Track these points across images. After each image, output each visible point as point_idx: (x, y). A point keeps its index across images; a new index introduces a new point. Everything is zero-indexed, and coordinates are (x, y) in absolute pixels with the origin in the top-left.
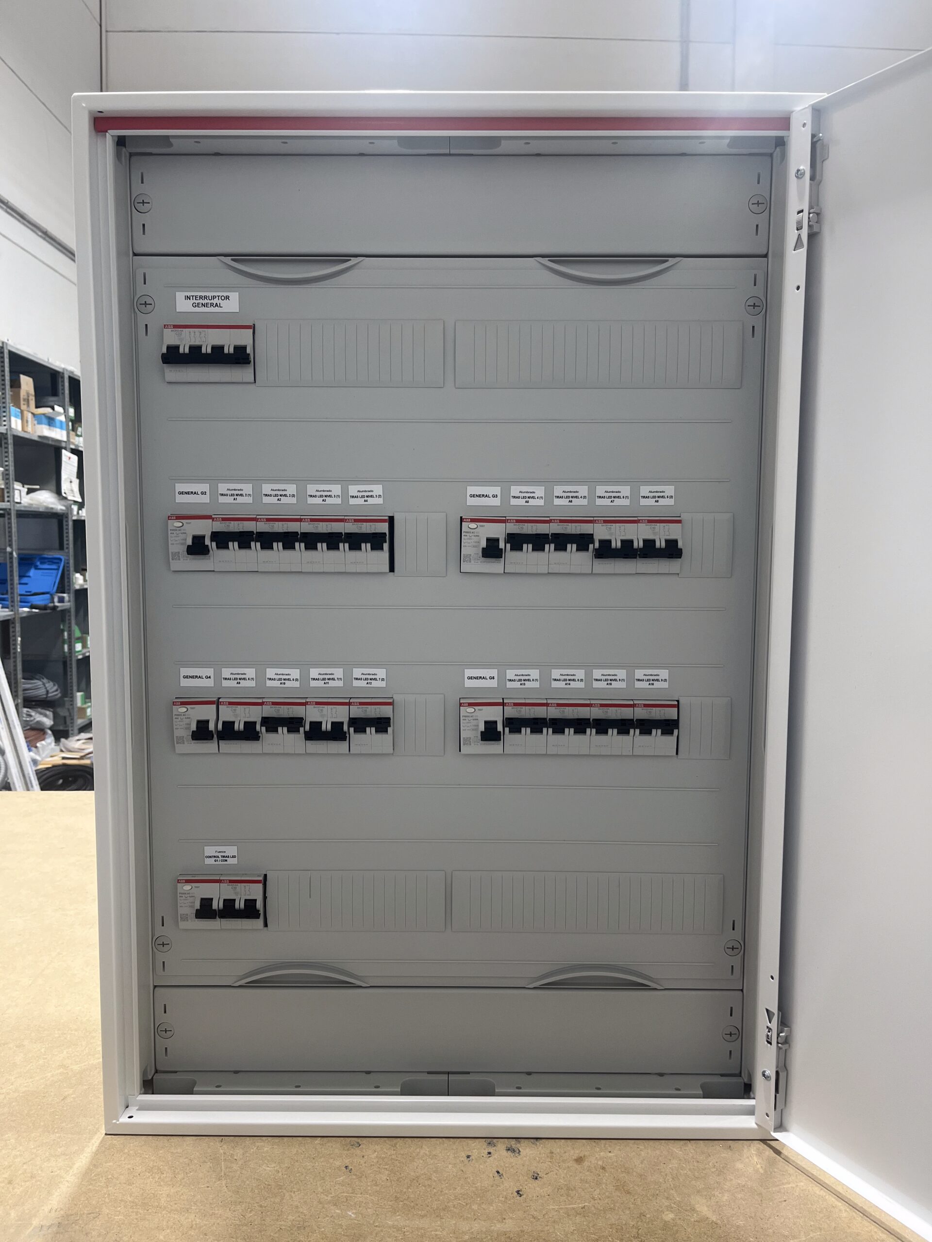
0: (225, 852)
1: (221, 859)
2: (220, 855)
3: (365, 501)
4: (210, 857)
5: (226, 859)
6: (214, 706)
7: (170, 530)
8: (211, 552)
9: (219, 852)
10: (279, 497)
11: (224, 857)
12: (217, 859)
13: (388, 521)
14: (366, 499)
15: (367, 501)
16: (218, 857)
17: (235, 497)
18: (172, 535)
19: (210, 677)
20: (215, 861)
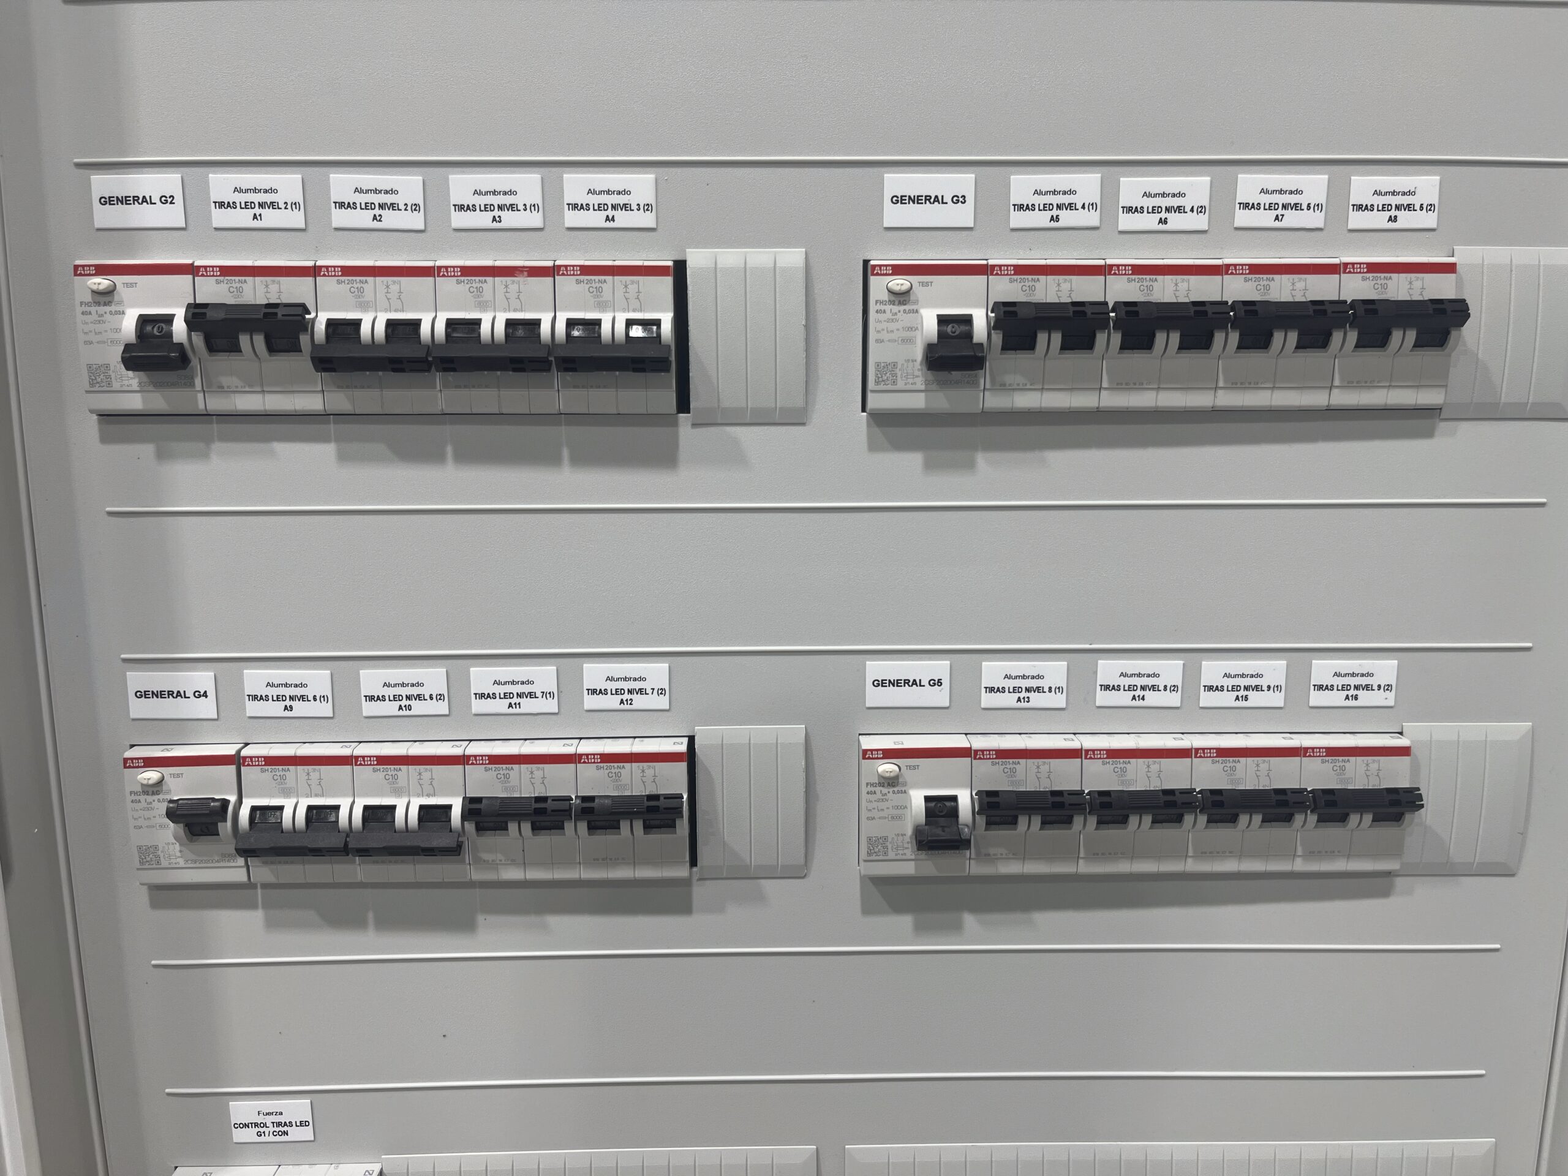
0: (281, 1114)
1: (272, 1129)
2: (269, 1120)
3: (607, 219)
4: (246, 1126)
5: (285, 1129)
6: (232, 769)
7: (81, 303)
8: (194, 362)
9: (267, 1114)
10: (377, 212)
11: (279, 1124)
12: (262, 1130)
13: (672, 271)
14: (610, 213)
15: (613, 219)
16: (265, 1125)
17: (257, 211)
18: (88, 318)
19: (205, 695)
20: (259, 1134)
